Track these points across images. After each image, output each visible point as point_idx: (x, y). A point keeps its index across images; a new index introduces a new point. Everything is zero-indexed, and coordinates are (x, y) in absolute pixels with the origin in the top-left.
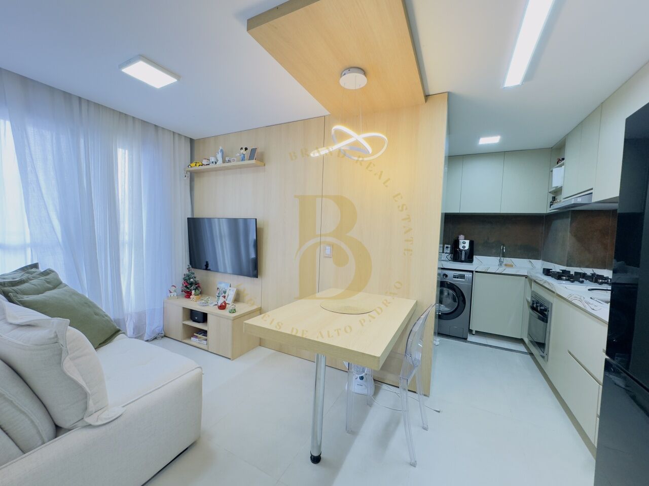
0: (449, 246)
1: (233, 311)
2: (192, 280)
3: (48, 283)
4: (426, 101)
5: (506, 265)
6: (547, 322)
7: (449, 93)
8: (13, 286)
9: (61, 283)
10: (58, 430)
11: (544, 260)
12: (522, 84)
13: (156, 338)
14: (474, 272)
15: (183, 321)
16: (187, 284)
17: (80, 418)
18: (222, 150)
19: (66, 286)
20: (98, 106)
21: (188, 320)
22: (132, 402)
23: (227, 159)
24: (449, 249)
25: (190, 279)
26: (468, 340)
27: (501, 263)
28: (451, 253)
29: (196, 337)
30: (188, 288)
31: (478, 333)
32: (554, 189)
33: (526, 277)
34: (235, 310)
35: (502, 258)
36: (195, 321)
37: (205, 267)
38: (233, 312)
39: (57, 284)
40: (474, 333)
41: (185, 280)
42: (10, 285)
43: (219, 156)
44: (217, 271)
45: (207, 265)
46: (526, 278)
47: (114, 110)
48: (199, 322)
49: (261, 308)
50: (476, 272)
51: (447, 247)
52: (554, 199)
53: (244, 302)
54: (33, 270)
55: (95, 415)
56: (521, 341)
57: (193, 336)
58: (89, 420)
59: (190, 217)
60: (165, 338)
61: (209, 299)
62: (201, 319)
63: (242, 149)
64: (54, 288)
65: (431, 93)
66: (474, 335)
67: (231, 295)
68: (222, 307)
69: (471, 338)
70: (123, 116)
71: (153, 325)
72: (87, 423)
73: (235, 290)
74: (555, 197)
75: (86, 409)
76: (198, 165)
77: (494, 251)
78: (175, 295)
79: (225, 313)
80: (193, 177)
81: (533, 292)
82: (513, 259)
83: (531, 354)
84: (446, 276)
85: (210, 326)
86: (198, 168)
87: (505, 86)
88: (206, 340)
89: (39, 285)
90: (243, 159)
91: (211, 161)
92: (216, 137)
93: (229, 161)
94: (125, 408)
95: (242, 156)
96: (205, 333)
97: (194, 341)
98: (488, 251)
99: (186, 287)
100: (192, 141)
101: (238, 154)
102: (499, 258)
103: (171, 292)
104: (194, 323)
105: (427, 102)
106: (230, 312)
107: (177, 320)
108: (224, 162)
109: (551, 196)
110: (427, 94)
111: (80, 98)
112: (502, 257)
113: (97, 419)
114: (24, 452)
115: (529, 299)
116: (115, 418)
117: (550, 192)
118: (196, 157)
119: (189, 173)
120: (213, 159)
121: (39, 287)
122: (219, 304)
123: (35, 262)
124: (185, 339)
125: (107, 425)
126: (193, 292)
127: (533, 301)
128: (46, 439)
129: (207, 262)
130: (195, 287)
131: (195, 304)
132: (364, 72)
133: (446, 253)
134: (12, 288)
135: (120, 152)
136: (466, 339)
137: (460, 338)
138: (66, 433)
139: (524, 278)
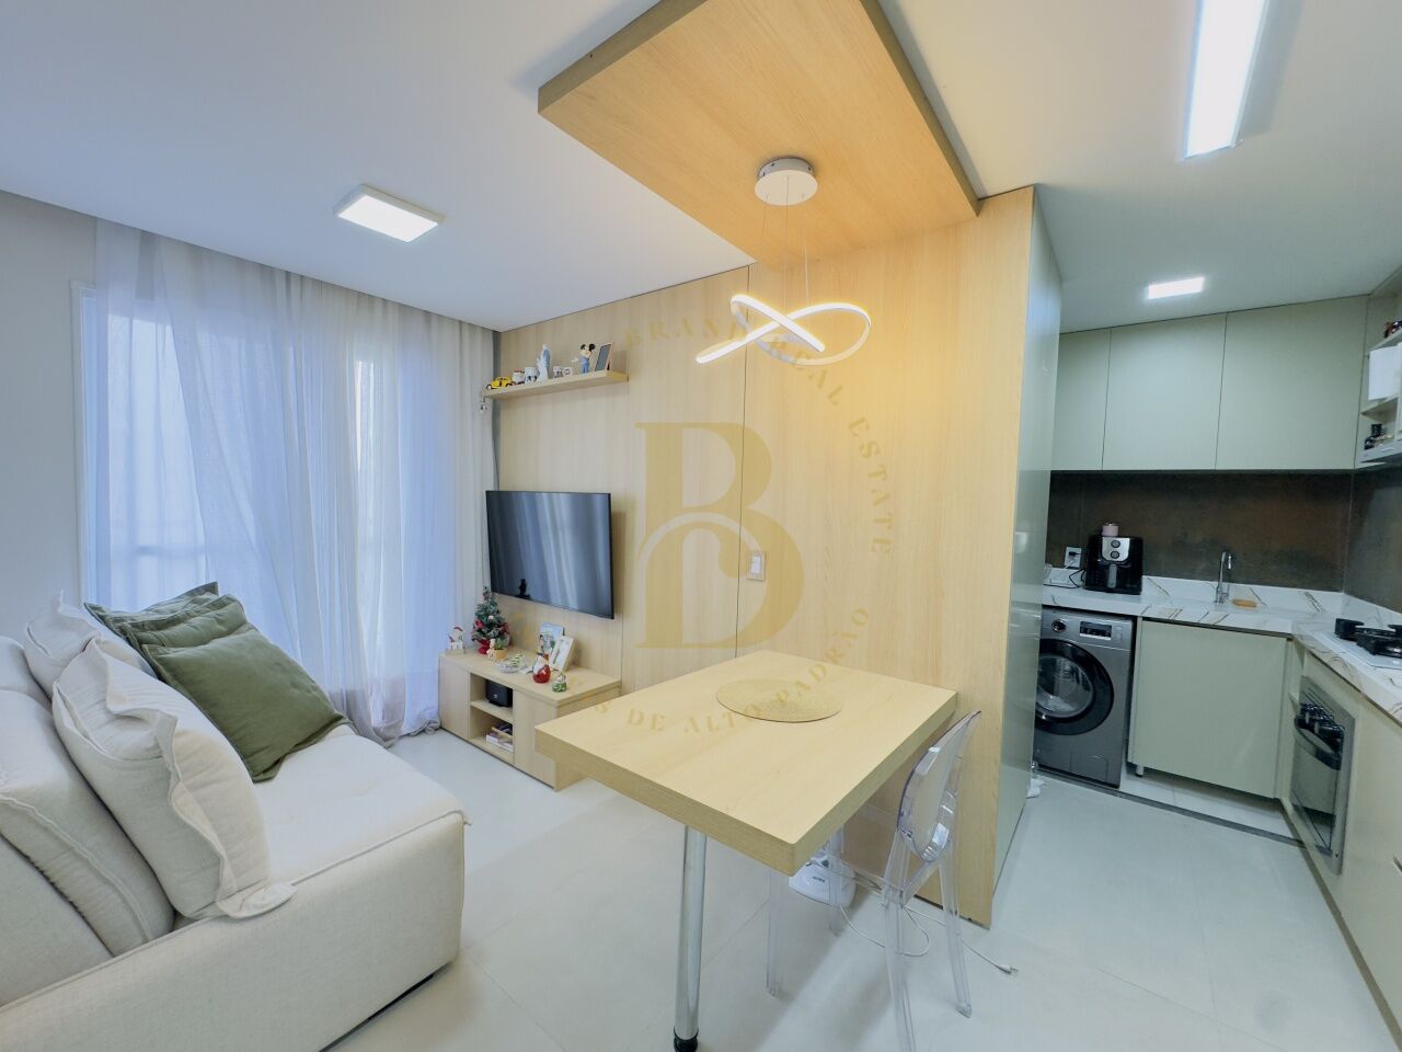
0: (1078, 551)
1: (562, 688)
2: (491, 617)
3: (220, 622)
4: (978, 215)
5: (1236, 603)
6: (1338, 767)
7: (1037, 190)
8: (159, 629)
9: (243, 622)
10: (175, 919)
11: (1352, 592)
12: (1238, 144)
13: (423, 731)
14: (1139, 620)
15: (472, 700)
16: (480, 625)
17: (210, 900)
18: (546, 352)
19: (252, 628)
20: (319, 284)
21: (481, 699)
22: (312, 876)
23: (556, 369)
24: (1078, 558)
25: (487, 615)
26: (1121, 789)
27: (1221, 599)
28: (1081, 568)
29: (496, 735)
30: (484, 634)
31: (1152, 774)
32: (1375, 405)
33: (1290, 638)
34: (564, 685)
35: (1225, 585)
36: (493, 702)
37: (518, 592)
38: (561, 691)
39: (236, 625)
40: (1140, 772)
41: (479, 616)
42: (152, 626)
43: (542, 364)
44: (546, 601)
45: (523, 587)
46: (1289, 640)
47: (347, 289)
48: (500, 705)
49: (621, 682)
50: (1145, 619)
51: (1072, 554)
52: (1377, 431)
53: (588, 668)
54: (206, 596)
55: (238, 898)
56: (1275, 805)
57: (490, 732)
58: (226, 907)
59: (491, 488)
60: (442, 731)
61: (521, 659)
62: (504, 700)
63: (583, 347)
64: (229, 633)
65: (990, 193)
66: (1140, 776)
67: (564, 650)
68: (542, 678)
69: (1128, 785)
70: (364, 299)
71: (418, 708)
72: (221, 911)
73: (571, 641)
74: (1379, 426)
75: (217, 885)
76: (504, 383)
77: (1202, 566)
78: (461, 647)
79: (544, 690)
80: (498, 408)
81: (1305, 679)
82: (1257, 588)
83: (1300, 843)
84: (1062, 627)
85: (517, 715)
86: (504, 390)
87: (1189, 154)
88: (511, 742)
89: (202, 627)
90: (586, 370)
91: (526, 375)
92: (539, 325)
93: (560, 374)
94: (295, 889)
95: (584, 362)
96: (508, 727)
97: (491, 742)
98: (1184, 564)
99: (479, 630)
100: (496, 335)
101: (577, 360)
102: (1215, 584)
103: (453, 641)
104: (491, 705)
105: (983, 215)
106: (555, 690)
107: (462, 699)
108: (551, 376)
109: (1368, 423)
110: (980, 195)
111: (288, 274)
112: (1224, 581)
113: (241, 907)
114: (113, 955)
115: (1297, 697)
116: (273, 906)
117: (1364, 414)
118: (503, 368)
119: (489, 402)
120: (529, 371)
121: (202, 630)
122: (536, 672)
123: (211, 581)
124: (475, 737)
125: (260, 919)
126: (492, 641)
127: (1305, 705)
128: (149, 936)
129: (523, 582)
130: (497, 633)
131: (493, 667)
132: (810, 166)
133: (1069, 568)
134: (155, 633)
135: (360, 366)
136: (1117, 786)
137: (1099, 782)
138: (188, 924)
139: (1285, 639)
